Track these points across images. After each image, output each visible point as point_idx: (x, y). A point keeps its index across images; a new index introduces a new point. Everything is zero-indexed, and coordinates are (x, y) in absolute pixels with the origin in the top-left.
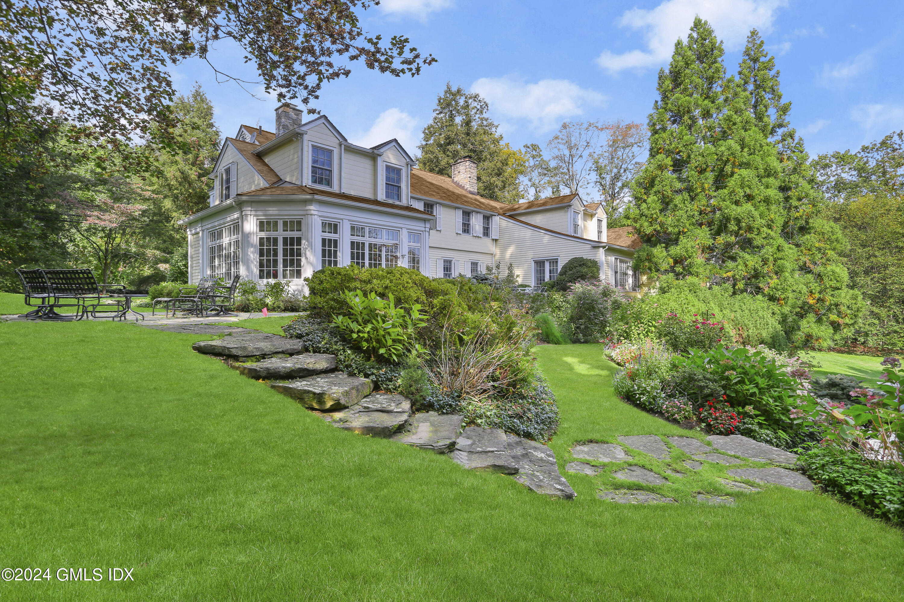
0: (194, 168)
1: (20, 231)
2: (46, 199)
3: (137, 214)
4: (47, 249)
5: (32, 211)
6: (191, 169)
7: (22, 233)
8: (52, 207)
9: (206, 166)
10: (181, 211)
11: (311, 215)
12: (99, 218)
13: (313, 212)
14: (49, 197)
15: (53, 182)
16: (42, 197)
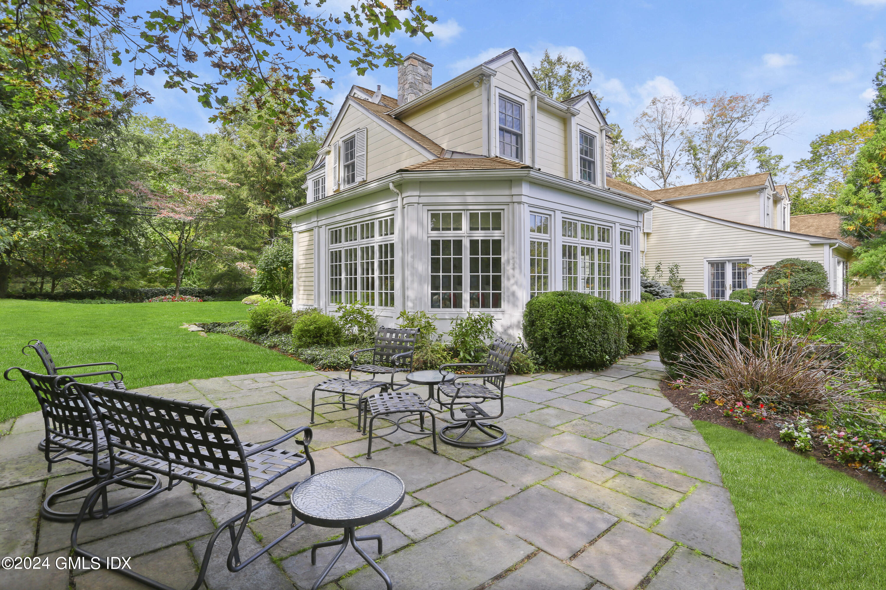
0: (272, 152)
1: (89, 228)
2: (118, 190)
3: (214, 204)
4: (119, 247)
5: (105, 204)
6: (269, 153)
7: (92, 230)
8: (125, 199)
9: (283, 150)
10: (256, 201)
11: (520, 203)
12: (173, 211)
13: (524, 199)
14: (121, 188)
15: (125, 170)
16: (114, 188)
